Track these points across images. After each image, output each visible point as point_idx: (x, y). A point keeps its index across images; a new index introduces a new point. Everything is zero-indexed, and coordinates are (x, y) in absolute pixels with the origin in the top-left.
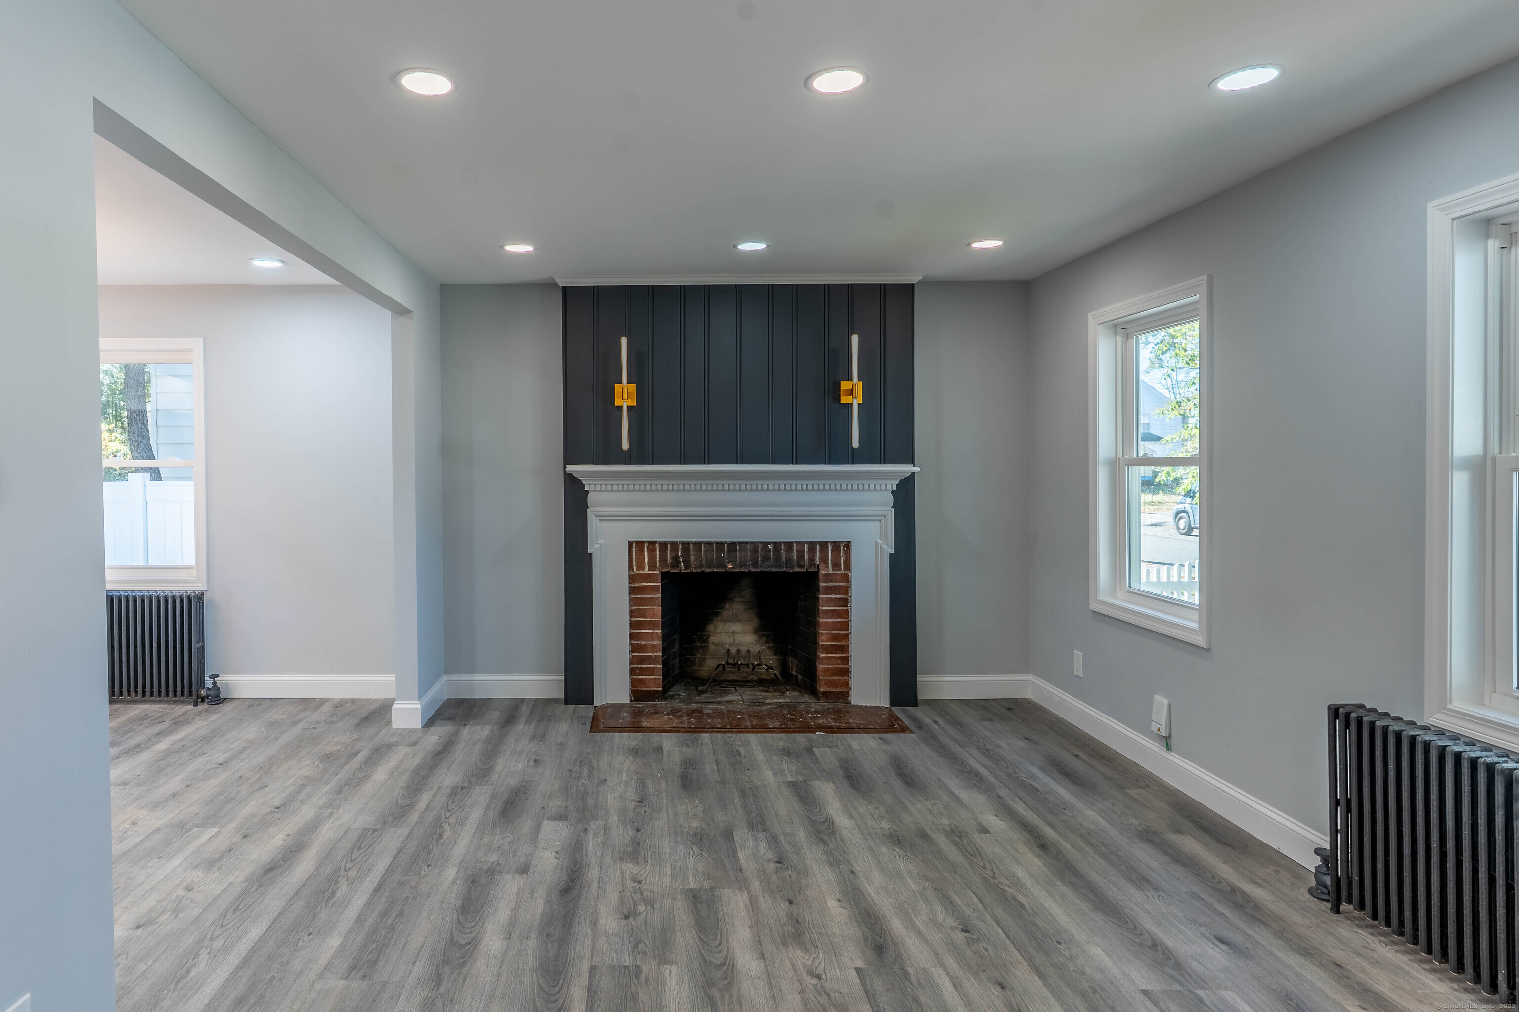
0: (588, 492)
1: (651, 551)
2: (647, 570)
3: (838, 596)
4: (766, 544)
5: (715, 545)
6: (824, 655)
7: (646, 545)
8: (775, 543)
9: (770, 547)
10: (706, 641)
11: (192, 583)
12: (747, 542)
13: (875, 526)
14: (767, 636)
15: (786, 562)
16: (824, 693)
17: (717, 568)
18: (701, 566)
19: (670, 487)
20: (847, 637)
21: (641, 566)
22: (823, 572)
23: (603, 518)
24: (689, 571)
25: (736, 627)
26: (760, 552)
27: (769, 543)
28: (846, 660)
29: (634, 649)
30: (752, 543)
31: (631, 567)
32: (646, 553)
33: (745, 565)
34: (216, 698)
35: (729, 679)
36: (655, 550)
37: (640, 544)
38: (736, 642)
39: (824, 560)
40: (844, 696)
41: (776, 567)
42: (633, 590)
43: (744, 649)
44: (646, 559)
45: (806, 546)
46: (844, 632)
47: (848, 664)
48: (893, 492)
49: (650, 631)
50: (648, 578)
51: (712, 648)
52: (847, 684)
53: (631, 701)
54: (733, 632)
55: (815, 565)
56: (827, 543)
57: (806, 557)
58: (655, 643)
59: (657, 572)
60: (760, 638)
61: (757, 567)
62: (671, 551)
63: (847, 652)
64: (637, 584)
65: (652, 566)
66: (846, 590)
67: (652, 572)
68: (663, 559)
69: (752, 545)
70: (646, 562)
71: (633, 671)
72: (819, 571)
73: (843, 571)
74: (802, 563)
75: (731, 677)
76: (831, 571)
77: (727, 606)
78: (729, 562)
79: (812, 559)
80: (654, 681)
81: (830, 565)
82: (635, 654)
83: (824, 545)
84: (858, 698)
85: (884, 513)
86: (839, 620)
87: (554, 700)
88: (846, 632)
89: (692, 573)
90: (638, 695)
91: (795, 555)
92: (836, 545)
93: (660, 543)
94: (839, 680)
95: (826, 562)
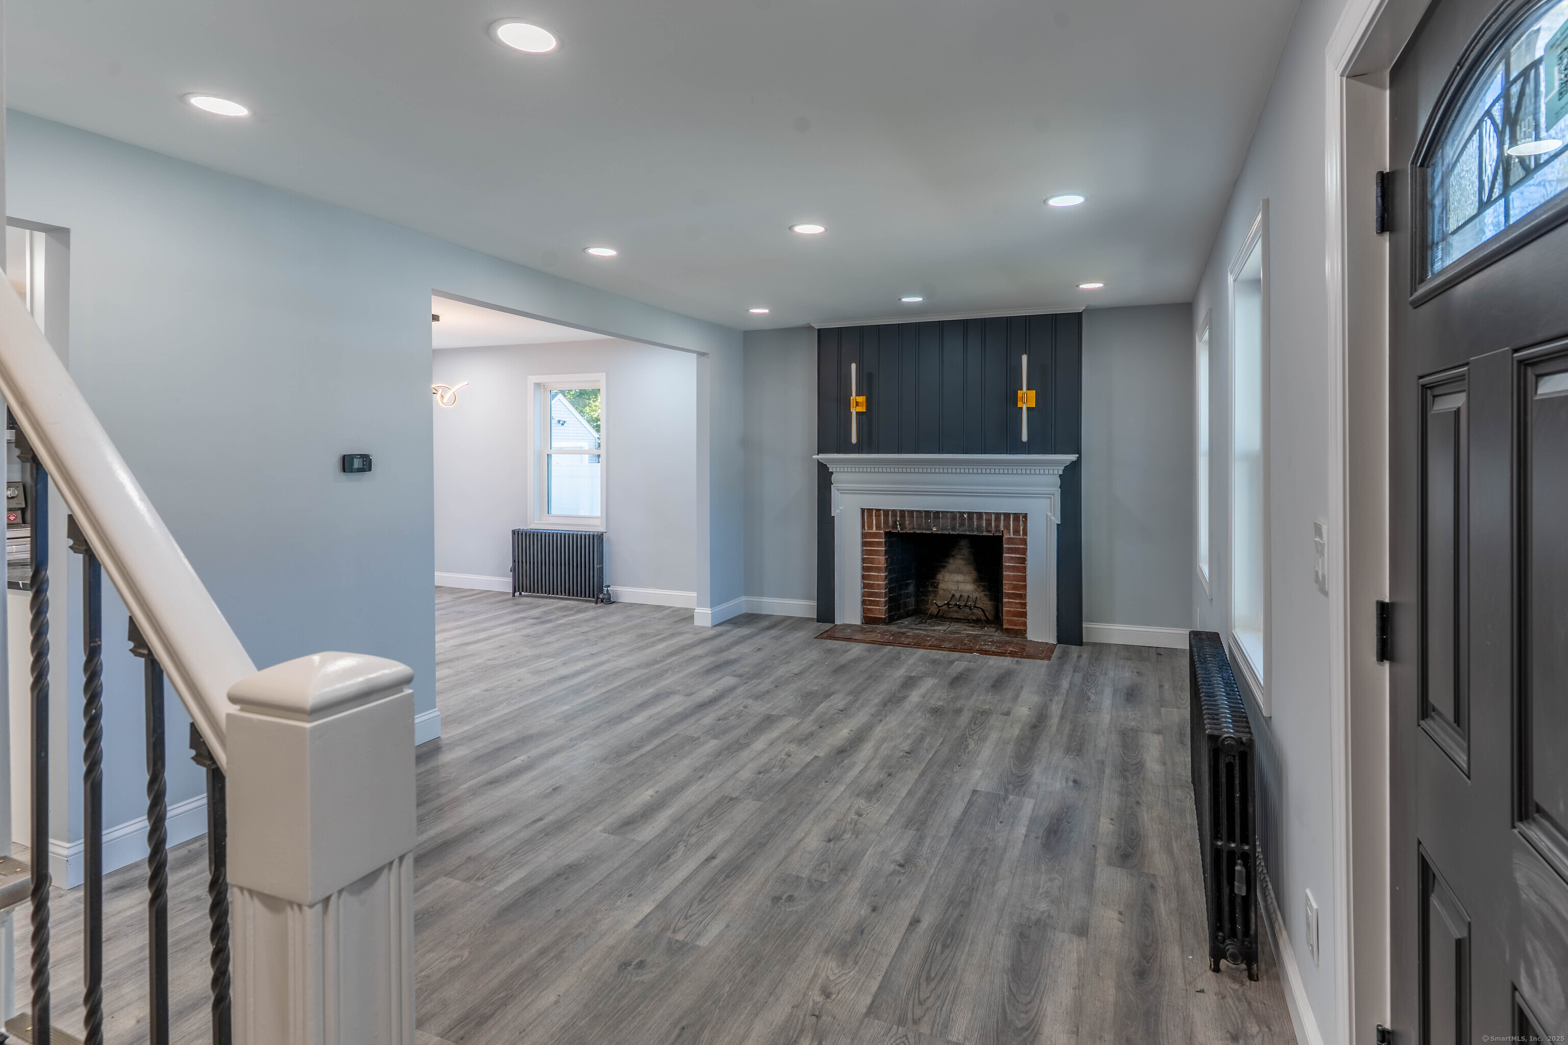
0: (832, 473)
1: (878, 516)
2: (874, 530)
3: (1018, 556)
4: (962, 513)
5: (924, 513)
6: (1006, 600)
7: (874, 511)
8: (969, 513)
9: (965, 516)
10: (936, 587)
11: (597, 526)
12: (948, 512)
13: (1045, 503)
14: (984, 586)
15: (977, 528)
16: (1006, 629)
17: (925, 530)
18: (914, 529)
19: (892, 470)
20: (1024, 587)
21: (870, 527)
22: (1006, 536)
23: (842, 491)
24: (904, 532)
25: (960, 578)
26: (958, 519)
27: (964, 513)
28: (1024, 605)
29: (865, 586)
30: (951, 512)
31: (863, 527)
32: (874, 517)
33: (946, 529)
34: (608, 600)
35: (954, 617)
36: (880, 516)
37: (870, 511)
38: (960, 589)
39: (1007, 527)
40: (1022, 633)
41: (969, 531)
42: (864, 544)
43: (965, 595)
44: (874, 522)
45: (993, 516)
46: (1022, 583)
47: (1025, 608)
48: (1060, 476)
49: (877, 574)
50: (875, 535)
51: (941, 592)
52: (1025, 624)
53: (862, 623)
54: (957, 581)
55: (999, 531)
56: (1009, 514)
57: (993, 525)
58: (880, 583)
59: (882, 532)
60: (978, 587)
61: (955, 531)
62: (892, 517)
63: (1025, 599)
64: (868, 540)
65: (878, 527)
66: (1024, 551)
67: (878, 531)
68: (886, 522)
69: (951, 514)
70: (874, 524)
71: (864, 602)
72: (1003, 536)
73: (1021, 537)
74: (989, 528)
75: (955, 615)
76: (1012, 536)
77: (951, 561)
78: (934, 526)
79: (997, 526)
80: (881, 610)
81: (1012, 531)
82: (866, 590)
83: (1007, 515)
84: (1032, 636)
85: (1052, 492)
86: (1018, 574)
87: (809, 620)
88: (1024, 583)
89: (907, 533)
90: (868, 620)
91: (984, 522)
92: (1017, 516)
93: (884, 511)
94: (1018, 620)
95: (1009, 529)
